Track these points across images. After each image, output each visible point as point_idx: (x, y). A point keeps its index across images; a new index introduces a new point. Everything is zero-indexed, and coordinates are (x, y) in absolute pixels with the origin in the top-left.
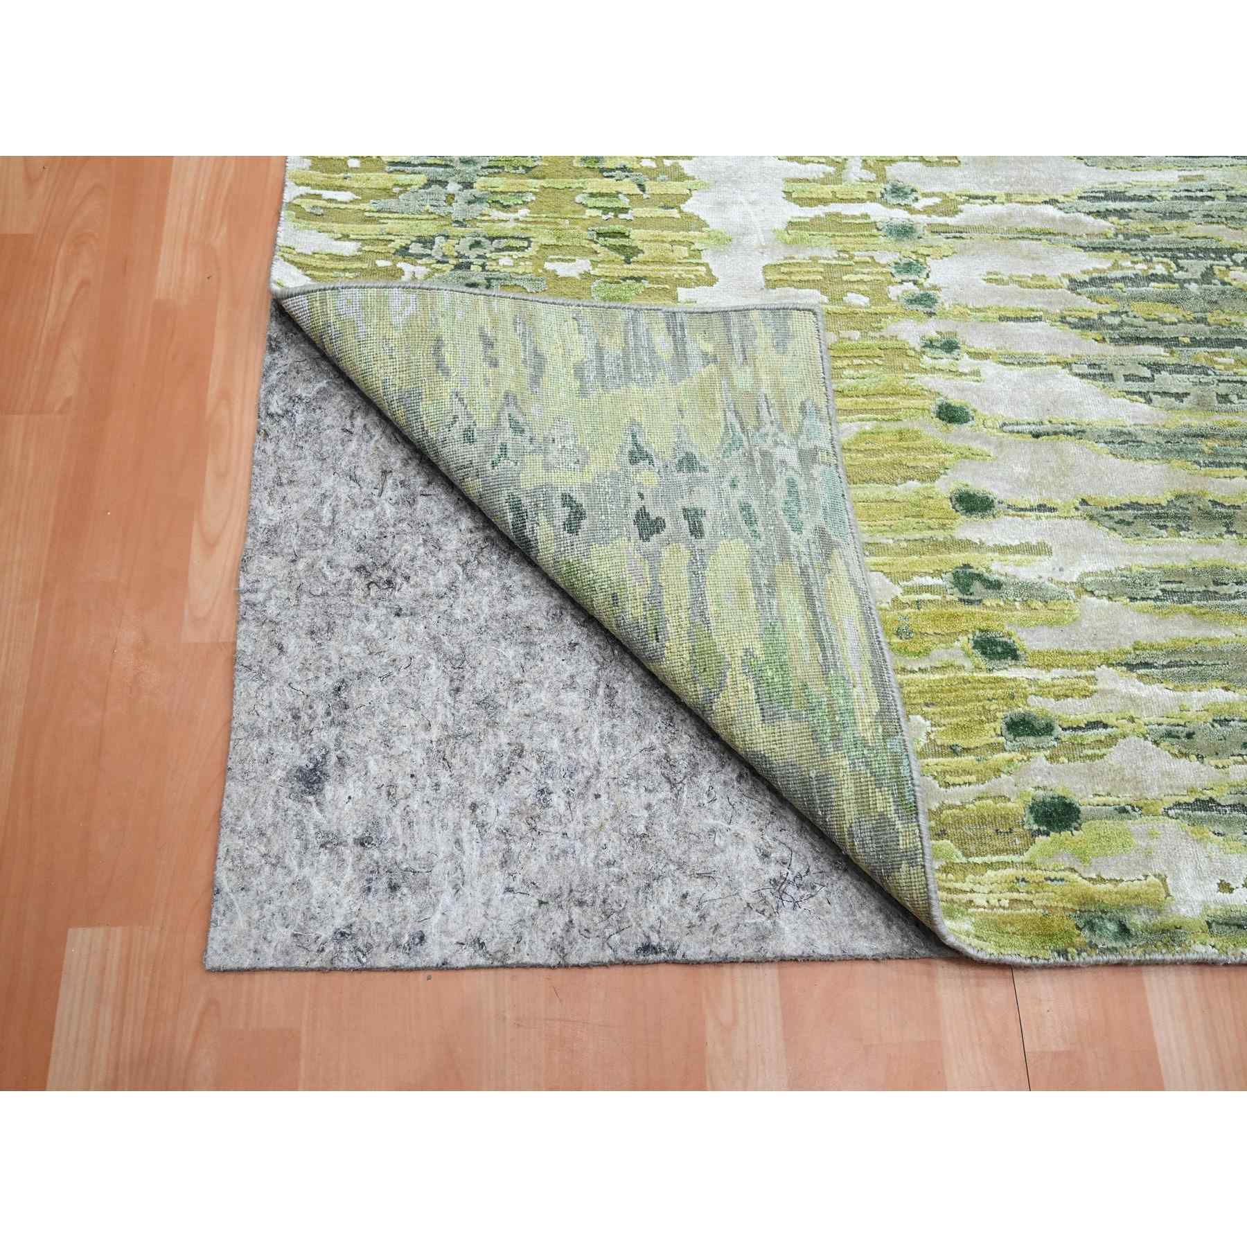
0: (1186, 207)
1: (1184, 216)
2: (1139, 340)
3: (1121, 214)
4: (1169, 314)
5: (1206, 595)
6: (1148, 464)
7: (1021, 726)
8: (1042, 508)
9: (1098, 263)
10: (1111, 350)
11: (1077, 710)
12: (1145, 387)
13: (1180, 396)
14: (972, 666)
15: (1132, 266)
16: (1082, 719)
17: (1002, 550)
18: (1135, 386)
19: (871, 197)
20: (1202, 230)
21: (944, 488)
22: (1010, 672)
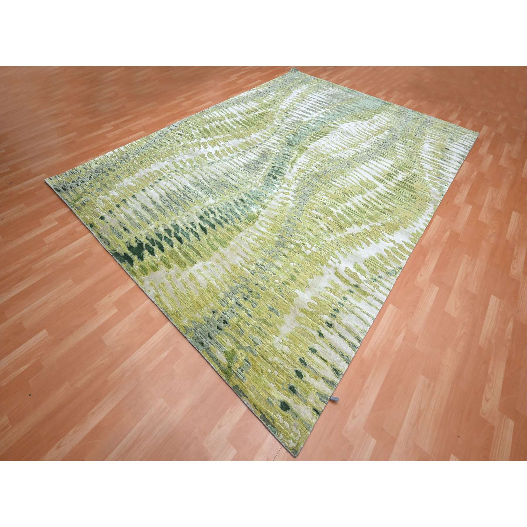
0: (192, 192)
1: (191, 193)
2: (169, 198)
3: (185, 189)
4: (175, 198)
5: (140, 217)
6: (152, 205)
7: (110, 211)
8: (139, 201)
9: (176, 190)
10: (166, 197)
11: (116, 214)
12: (163, 201)
13: (165, 204)
14: (114, 206)
15: (179, 193)
16: (115, 215)
17: (131, 201)
18: (163, 200)
19: (167, 174)
20: (191, 195)
21: (134, 194)
22: (117, 208)
